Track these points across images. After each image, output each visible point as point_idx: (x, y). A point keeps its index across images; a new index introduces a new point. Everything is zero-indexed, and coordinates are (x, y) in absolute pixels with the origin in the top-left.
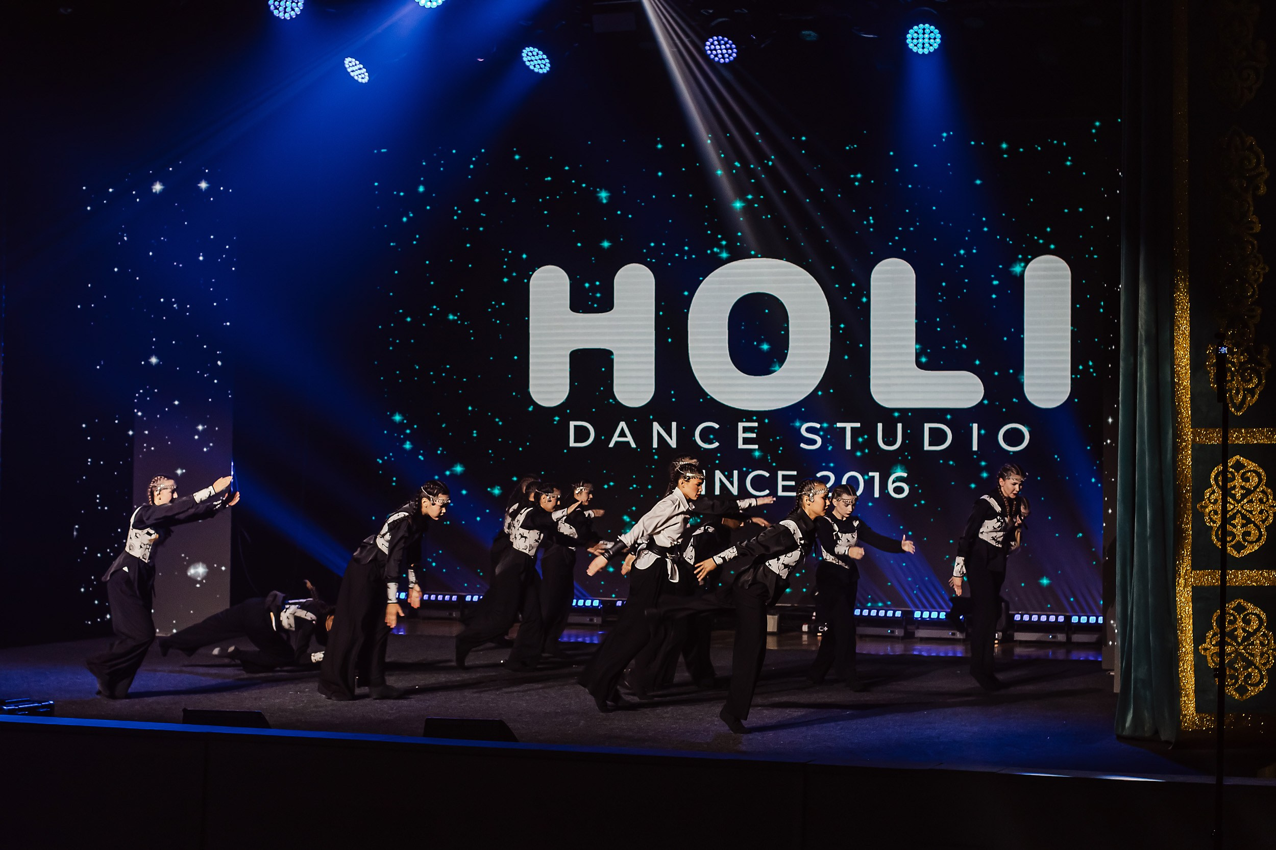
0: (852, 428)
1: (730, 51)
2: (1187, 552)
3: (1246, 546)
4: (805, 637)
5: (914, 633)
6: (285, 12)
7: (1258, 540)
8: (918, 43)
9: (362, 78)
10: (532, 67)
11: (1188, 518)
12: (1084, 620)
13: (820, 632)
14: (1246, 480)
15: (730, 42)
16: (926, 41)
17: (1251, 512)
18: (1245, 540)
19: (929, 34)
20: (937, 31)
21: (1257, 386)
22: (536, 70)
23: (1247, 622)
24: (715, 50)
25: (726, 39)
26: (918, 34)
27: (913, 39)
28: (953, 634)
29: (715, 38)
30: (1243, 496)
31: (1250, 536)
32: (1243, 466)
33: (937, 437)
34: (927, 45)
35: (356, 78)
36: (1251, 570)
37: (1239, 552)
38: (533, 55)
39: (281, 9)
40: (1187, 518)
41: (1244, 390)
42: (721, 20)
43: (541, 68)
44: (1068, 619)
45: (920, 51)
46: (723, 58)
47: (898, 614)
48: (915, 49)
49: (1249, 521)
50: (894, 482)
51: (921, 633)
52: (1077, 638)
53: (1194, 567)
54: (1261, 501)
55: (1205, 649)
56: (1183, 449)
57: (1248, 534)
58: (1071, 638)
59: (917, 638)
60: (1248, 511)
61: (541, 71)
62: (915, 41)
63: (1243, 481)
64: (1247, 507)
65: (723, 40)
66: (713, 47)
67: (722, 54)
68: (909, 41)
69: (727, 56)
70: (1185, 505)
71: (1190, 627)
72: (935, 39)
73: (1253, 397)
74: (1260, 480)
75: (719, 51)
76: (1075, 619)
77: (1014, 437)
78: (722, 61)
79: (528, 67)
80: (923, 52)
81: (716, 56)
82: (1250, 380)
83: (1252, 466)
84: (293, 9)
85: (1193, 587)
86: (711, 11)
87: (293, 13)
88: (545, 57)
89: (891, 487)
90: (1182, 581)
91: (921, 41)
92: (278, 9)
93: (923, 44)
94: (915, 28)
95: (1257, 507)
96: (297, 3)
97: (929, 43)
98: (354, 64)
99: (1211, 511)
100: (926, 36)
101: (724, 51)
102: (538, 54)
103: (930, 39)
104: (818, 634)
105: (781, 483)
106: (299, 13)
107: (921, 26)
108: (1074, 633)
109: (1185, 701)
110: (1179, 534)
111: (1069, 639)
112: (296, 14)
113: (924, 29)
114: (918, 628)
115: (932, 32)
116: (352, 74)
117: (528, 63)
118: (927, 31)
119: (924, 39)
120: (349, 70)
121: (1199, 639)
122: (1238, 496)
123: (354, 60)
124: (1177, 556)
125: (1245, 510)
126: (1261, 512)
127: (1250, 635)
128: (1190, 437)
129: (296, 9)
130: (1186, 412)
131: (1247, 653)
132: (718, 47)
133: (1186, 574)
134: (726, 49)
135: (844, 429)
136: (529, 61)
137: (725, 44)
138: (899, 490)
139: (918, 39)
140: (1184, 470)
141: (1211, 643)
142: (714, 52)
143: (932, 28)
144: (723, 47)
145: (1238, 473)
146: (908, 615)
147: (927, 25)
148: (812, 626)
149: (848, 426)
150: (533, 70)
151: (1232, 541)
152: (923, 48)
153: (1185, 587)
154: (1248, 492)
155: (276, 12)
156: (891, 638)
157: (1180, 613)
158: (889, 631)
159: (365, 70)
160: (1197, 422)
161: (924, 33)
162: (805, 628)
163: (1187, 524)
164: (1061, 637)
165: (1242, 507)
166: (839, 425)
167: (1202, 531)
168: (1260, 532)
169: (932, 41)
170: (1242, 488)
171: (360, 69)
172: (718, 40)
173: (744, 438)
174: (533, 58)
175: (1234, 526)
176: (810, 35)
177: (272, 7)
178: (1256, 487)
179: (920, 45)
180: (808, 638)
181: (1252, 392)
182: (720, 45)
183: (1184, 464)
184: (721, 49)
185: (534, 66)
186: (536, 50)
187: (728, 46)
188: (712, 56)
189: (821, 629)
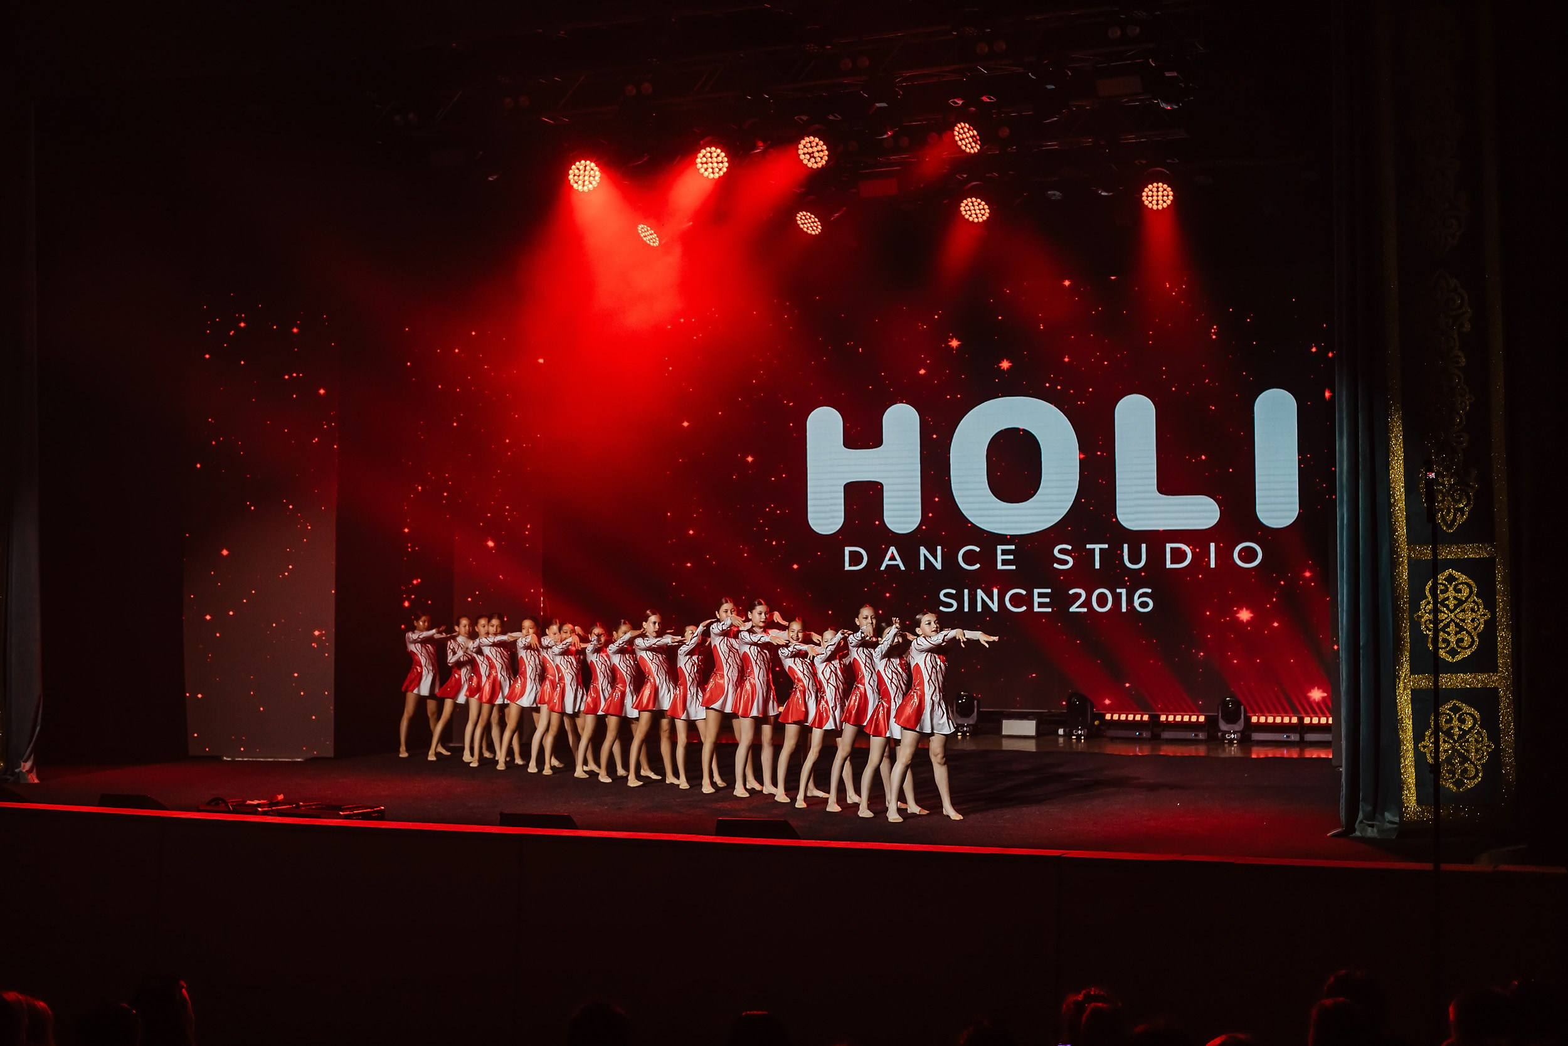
0: (1100, 549)
1: (983, 212)
2: (1406, 658)
3: (1460, 652)
4: (1061, 740)
5: (1160, 735)
6: (584, 186)
7: (1470, 646)
8: (1153, 200)
9: (654, 242)
10: (805, 229)
11: (1406, 624)
12: (1315, 720)
13: (1074, 735)
14: (1459, 591)
15: (983, 203)
16: (1160, 198)
17: (1463, 620)
18: (1458, 646)
19: (1163, 192)
20: (1169, 189)
21: (1465, 506)
22: (809, 232)
23: (1462, 721)
24: (970, 210)
25: (979, 200)
26: (1153, 192)
27: (1148, 196)
28: (1196, 735)
29: (969, 200)
30: (1456, 606)
31: (1463, 642)
32: (1456, 579)
33: (1178, 556)
34: (1160, 202)
35: (648, 242)
36: (1465, 673)
37: (1453, 658)
38: (806, 219)
39: (580, 182)
40: (1405, 627)
41: (1455, 509)
42: (974, 183)
43: (813, 230)
44: (1301, 720)
45: (1155, 207)
46: (977, 218)
47: (1146, 718)
48: (1150, 206)
49: (1462, 629)
50: (1138, 598)
51: (1166, 735)
52: (1310, 737)
53: (1413, 671)
54: (1473, 610)
55: (1424, 747)
56: (1400, 565)
57: (1462, 640)
58: (1304, 738)
59: (1163, 739)
60: (1460, 620)
61: (813, 233)
62: (1150, 198)
63: (1456, 592)
64: (1461, 616)
65: (976, 201)
66: (967, 208)
67: (976, 214)
68: (1144, 198)
69: (980, 215)
70: (1403, 616)
71: (1410, 727)
72: (1168, 196)
73: (1463, 515)
74: (1471, 592)
75: (973, 212)
76: (1307, 720)
77: (1248, 555)
78: (976, 220)
79: (802, 229)
80: (1158, 208)
81: (970, 216)
82: (1460, 501)
83: (1464, 578)
84: (591, 183)
85: (1412, 690)
86: (965, 176)
87: (590, 186)
88: (816, 220)
89: (1136, 603)
90: (1401, 685)
91: (1155, 198)
92: (577, 183)
93: (1158, 201)
94: (1150, 186)
95: (1469, 616)
96: (594, 177)
97: (1163, 200)
98: (646, 229)
99: (1426, 621)
100: (1160, 193)
101: (978, 211)
102: (810, 218)
103: (1163, 196)
104: (1073, 737)
105: (1037, 600)
106: (596, 186)
107: (1155, 184)
108: (1307, 733)
109: (1407, 794)
110: (1398, 640)
111: (1302, 738)
112: (594, 187)
113: (1158, 188)
114: (1163, 730)
115: (1165, 190)
116: (645, 239)
117: (802, 226)
118: (1161, 189)
119: (1158, 196)
120: (642, 235)
121: (1418, 737)
122: (1451, 607)
123: (645, 226)
124: (1397, 661)
125: (1458, 618)
126: (1473, 620)
127: (1465, 733)
128: (1405, 553)
129: (594, 183)
130: (1402, 530)
131: (1463, 749)
132: (972, 208)
133: (1405, 678)
134: (980, 210)
135: (1094, 549)
136: (802, 224)
137: (978, 206)
138: (1144, 605)
139: (1152, 196)
140: (1401, 583)
141: (1430, 741)
142: (969, 213)
143: (1165, 186)
144: (977, 207)
145: (1451, 585)
146: (1154, 718)
147: (1160, 184)
148: (1067, 730)
149: (1097, 547)
150: (806, 232)
151: (1446, 647)
152: (1157, 204)
153: (1405, 689)
154: (1460, 602)
155: (575, 186)
156: (1139, 740)
157: (1401, 714)
158: (1137, 734)
159: (655, 235)
160: (1412, 540)
161: (1158, 191)
162: (1061, 732)
163: (1406, 632)
164: (1294, 737)
165: (1455, 616)
166: (1088, 546)
167: (1418, 638)
168: (1472, 638)
169: (1165, 198)
170: (1455, 598)
171: (651, 234)
172: (972, 202)
173: (1002, 560)
174: (806, 221)
175: (1449, 634)
176: (1055, 195)
177: (572, 181)
178: (1467, 598)
179: (1155, 202)
180: (1064, 740)
181: (1462, 510)
182: (973, 206)
183: (1401, 578)
184: (975, 210)
185: (808, 229)
186: (809, 214)
187: (981, 207)
188: (967, 216)
189: (1076, 732)
